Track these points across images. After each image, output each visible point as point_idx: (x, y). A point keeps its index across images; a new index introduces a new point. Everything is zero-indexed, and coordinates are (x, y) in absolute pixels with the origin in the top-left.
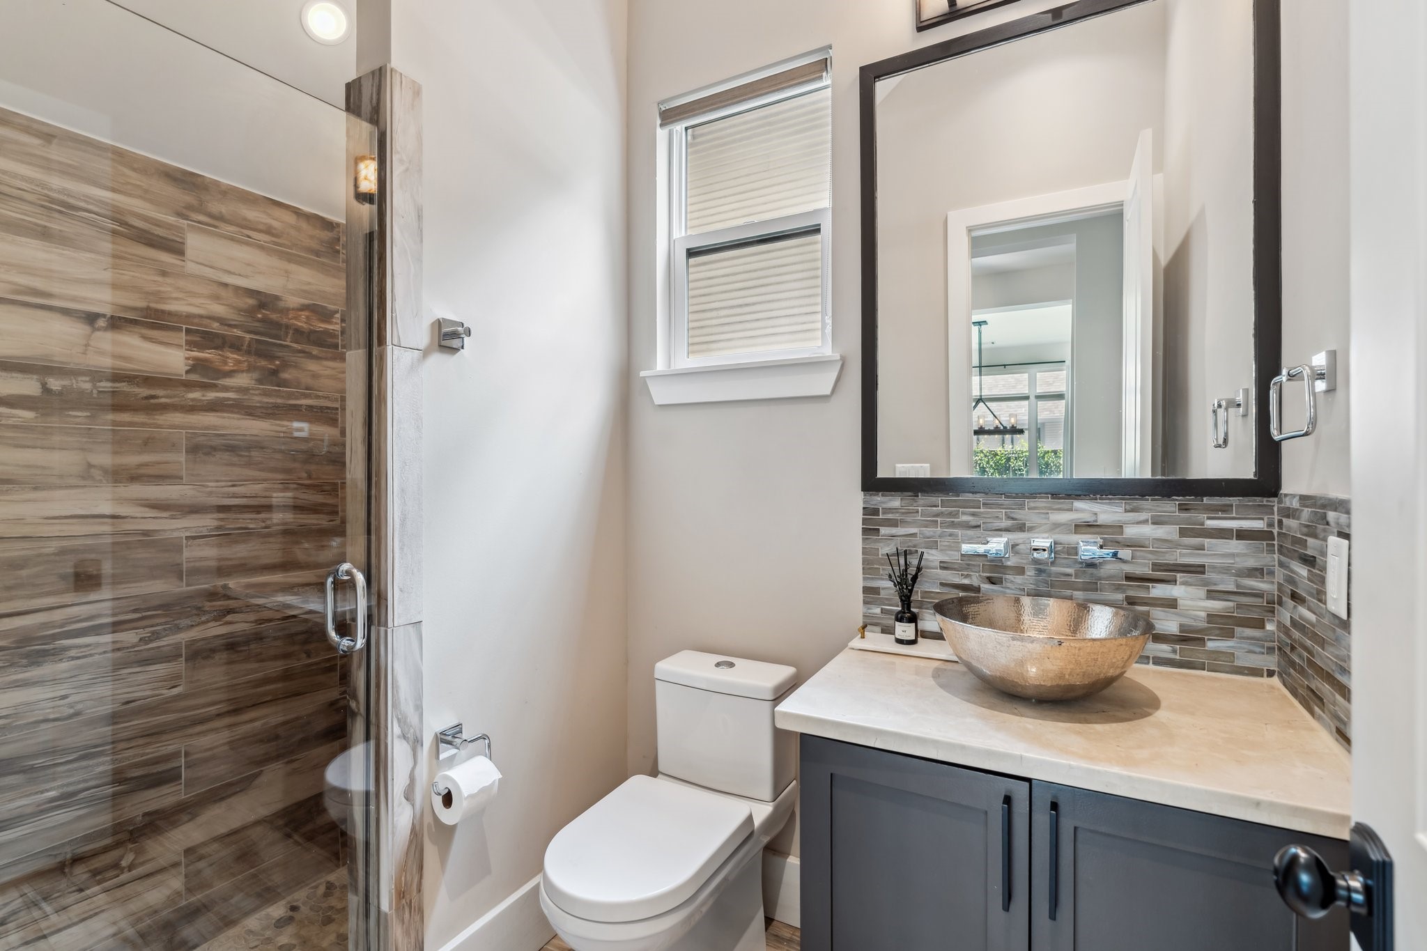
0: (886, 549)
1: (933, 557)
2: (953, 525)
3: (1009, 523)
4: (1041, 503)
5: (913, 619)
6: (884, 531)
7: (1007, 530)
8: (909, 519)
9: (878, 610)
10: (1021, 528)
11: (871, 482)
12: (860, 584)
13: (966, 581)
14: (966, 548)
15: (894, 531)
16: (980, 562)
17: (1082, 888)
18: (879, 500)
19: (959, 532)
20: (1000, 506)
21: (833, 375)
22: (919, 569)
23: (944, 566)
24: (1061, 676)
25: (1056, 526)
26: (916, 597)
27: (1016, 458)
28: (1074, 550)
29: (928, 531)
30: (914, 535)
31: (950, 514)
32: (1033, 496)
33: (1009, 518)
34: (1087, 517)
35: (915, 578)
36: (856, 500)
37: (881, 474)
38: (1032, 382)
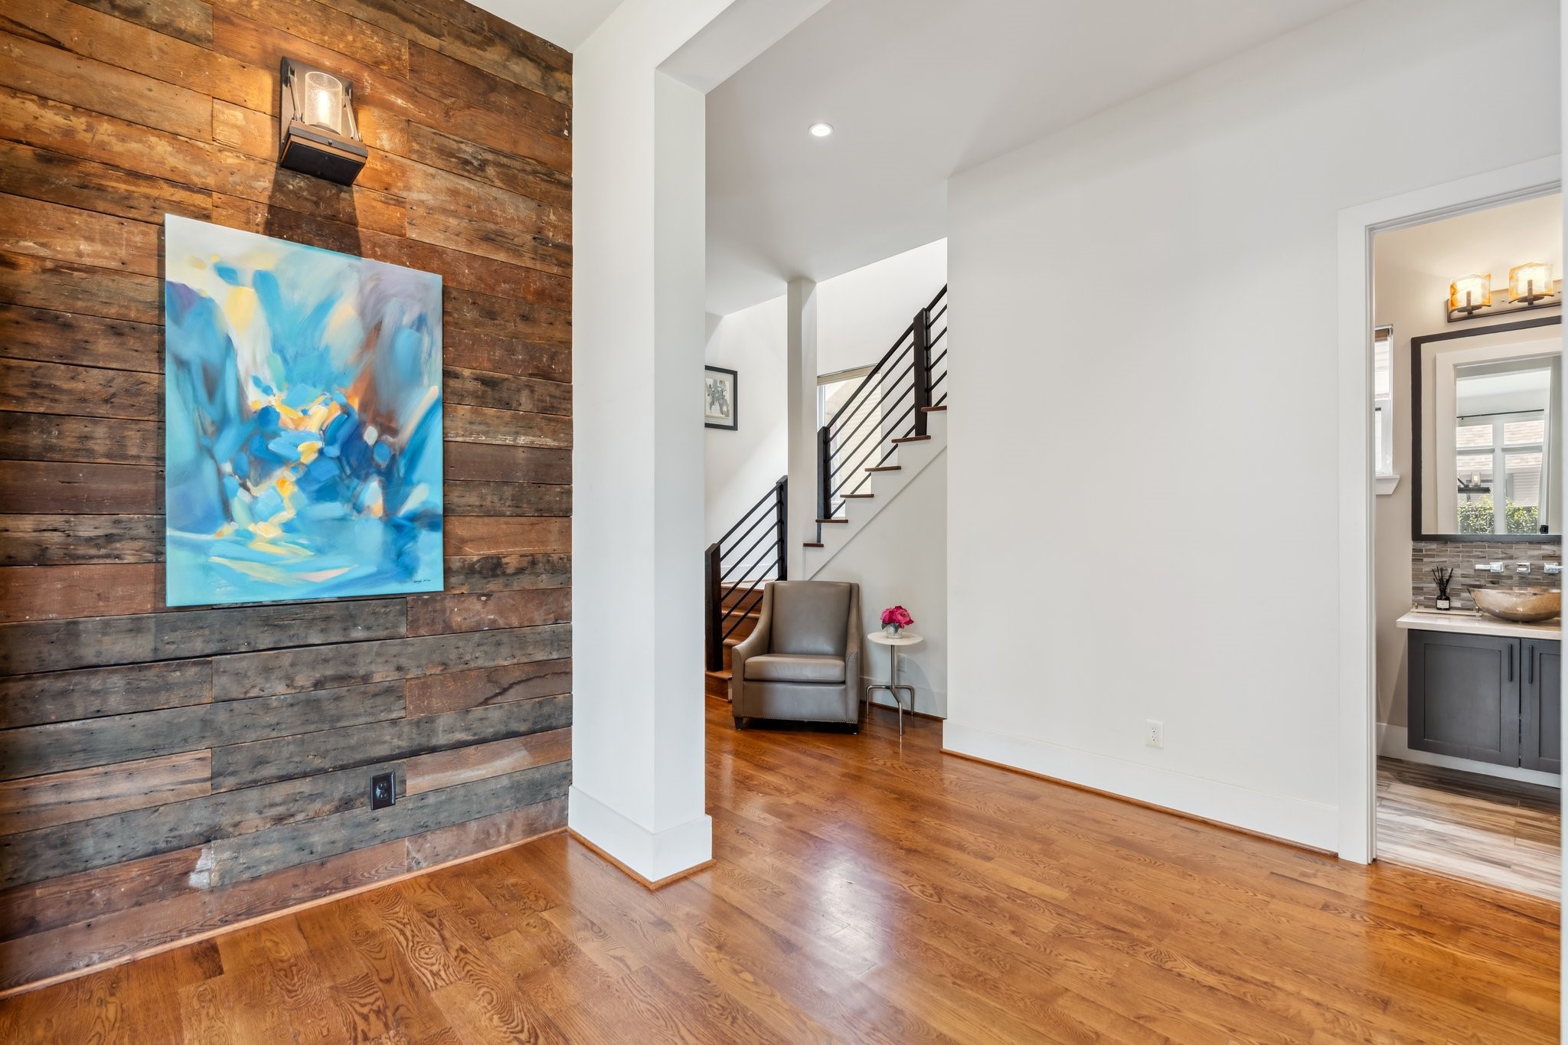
0: (1426, 569)
1: (1458, 572)
2: (1469, 557)
3: (1504, 555)
4: (1522, 546)
5: (1448, 599)
6: (1425, 560)
7: (1502, 559)
8: (1442, 554)
9: (1422, 598)
10: (1511, 558)
11: (1417, 535)
12: (1411, 585)
13: (1477, 583)
14: (1479, 567)
15: (1432, 560)
16: (1486, 574)
17: (1544, 675)
18: (1422, 545)
19: (1473, 560)
20: (1498, 548)
21: (1395, 485)
22: (1450, 576)
23: (1464, 576)
24: (1534, 608)
25: (1531, 557)
26: (1448, 591)
27: (1476, 516)
28: (1542, 568)
29: (1454, 560)
30: (1445, 562)
31: (1467, 552)
32: (1518, 543)
33: (1503, 553)
34: (1550, 553)
35: (1448, 581)
36: (1409, 545)
37: (1424, 532)
38: (1497, 434)
